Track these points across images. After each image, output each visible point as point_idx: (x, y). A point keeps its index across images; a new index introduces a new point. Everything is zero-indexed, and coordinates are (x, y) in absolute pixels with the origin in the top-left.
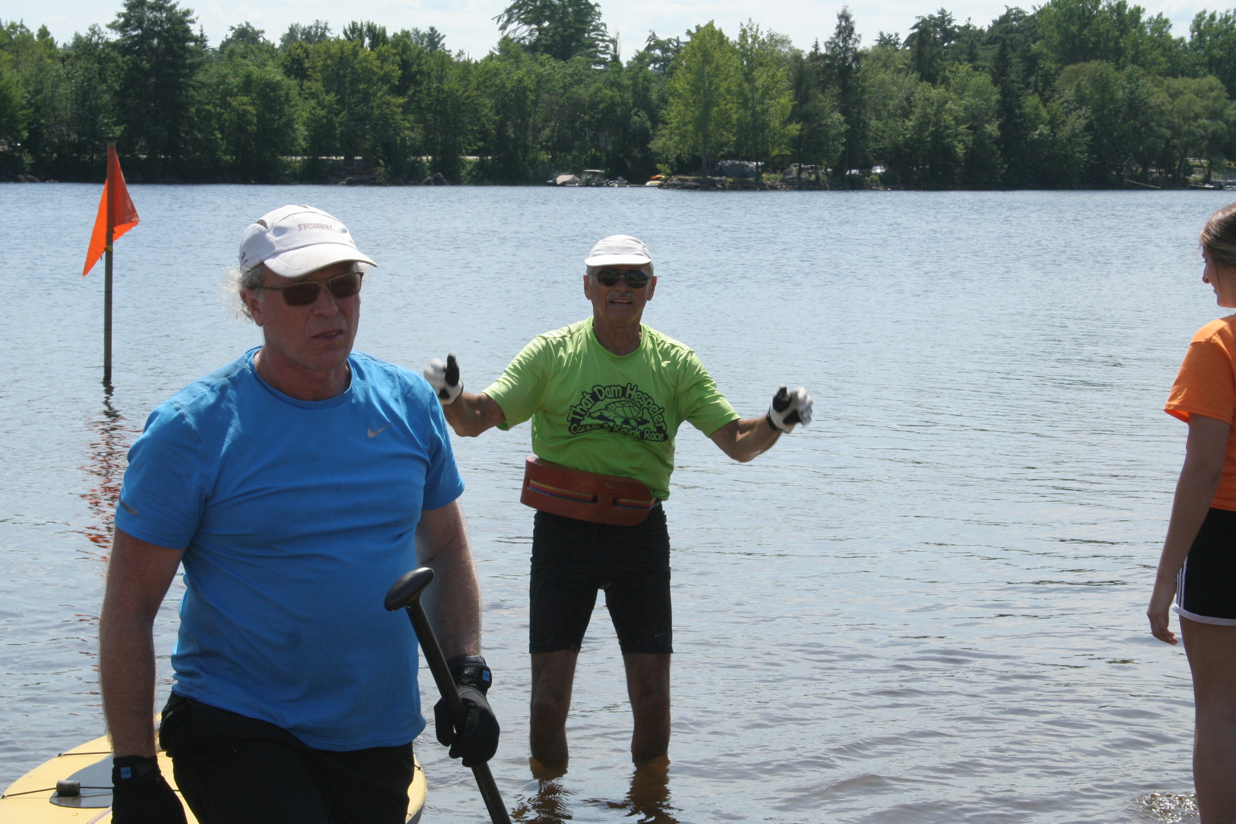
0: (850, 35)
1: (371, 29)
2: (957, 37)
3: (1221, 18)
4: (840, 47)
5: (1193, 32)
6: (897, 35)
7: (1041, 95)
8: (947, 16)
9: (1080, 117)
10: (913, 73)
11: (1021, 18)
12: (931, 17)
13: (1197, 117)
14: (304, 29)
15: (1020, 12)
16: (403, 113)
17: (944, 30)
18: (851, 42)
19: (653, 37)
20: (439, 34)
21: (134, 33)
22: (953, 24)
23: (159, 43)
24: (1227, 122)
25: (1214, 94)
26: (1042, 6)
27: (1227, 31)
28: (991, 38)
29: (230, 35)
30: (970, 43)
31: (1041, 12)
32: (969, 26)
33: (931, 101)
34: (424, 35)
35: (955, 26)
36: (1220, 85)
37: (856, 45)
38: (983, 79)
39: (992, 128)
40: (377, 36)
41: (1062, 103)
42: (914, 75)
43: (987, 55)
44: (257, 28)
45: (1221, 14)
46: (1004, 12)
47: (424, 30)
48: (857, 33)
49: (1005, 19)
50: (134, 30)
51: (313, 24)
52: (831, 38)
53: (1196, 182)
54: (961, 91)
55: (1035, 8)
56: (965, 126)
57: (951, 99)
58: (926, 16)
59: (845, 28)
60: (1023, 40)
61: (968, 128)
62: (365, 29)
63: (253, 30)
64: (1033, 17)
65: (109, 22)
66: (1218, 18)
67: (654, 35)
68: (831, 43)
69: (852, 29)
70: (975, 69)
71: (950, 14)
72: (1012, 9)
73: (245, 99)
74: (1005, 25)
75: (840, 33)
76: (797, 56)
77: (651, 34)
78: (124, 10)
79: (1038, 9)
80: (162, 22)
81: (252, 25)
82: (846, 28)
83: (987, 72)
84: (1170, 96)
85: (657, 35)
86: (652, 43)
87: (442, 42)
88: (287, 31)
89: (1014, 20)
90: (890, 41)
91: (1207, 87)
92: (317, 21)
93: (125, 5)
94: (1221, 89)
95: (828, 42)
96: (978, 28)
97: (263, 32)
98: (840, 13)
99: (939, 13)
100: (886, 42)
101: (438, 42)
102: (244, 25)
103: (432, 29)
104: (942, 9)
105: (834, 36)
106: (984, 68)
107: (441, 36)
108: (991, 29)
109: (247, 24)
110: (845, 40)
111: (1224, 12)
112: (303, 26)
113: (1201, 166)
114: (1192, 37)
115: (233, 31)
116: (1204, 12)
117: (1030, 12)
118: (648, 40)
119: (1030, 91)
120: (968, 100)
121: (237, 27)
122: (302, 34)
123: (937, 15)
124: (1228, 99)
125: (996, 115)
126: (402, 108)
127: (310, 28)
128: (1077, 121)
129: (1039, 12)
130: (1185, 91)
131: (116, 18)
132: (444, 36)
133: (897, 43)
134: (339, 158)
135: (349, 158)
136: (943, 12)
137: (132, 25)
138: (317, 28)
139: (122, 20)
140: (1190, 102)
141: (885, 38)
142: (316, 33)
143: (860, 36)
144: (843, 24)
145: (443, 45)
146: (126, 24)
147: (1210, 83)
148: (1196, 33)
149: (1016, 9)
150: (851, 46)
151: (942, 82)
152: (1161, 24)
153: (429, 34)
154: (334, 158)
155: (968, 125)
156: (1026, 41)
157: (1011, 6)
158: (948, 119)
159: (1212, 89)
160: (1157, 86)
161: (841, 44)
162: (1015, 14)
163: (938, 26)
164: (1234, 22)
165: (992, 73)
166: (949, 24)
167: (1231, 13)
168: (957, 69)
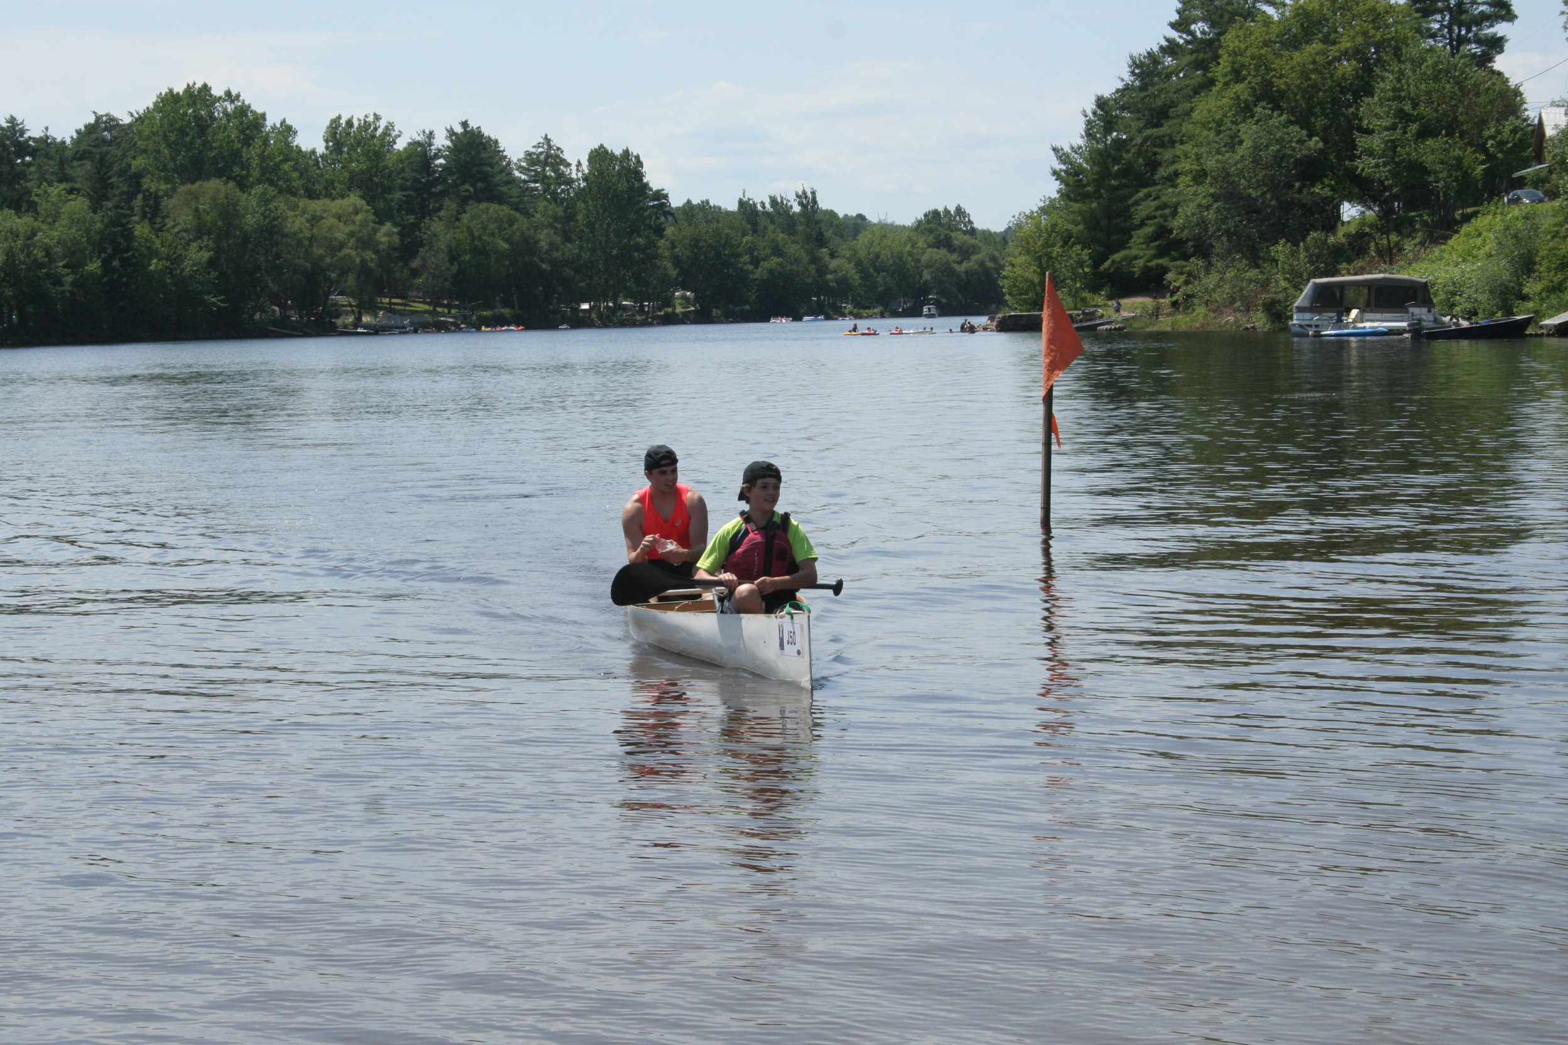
2: (33, 152)
3: (359, 124)
5: (327, 141)
7: (152, 222)
8: (18, 125)
9: (201, 249)
11: (114, 127)
13: (342, 245)
15: (111, 119)
17: (18, 144)
22: (26, 136)
24: (377, 252)
25: (359, 217)
26: (141, 112)
27: (366, 140)
28: (77, 152)
30: (58, 160)
31: (140, 120)
32: (47, 137)
33: (16, 233)
35: (30, 138)
36: (366, 207)
38: (79, 204)
39: (94, 266)
41: (178, 232)
43: (82, 171)
45: (359, 120)
46: (92, 120)
49: (91, 129)
53: (345, 326)
54: (52, 220)
55: (132, 115)
56: (61, 263)
57: (41, 230)
60: (120, 153)
61: (64, 266)
64: (130, 125)
66: (356, 124)
70: (71, 191)
71: (21, 123)
72: (102, 116)
74: (94, 136)
79: (137, 116)
83: (83, 196)
84: (308, 221)
89: (105, 129)
91: (351, 209)
94: (367, 211)
96: (59, 140)
99: (8, 122)
104: (12, 117)
106: (79, 191)
108: (77, 142)
111: (362, 118)
113: (350, 305)
114: (327, 148)
116: (339, 117)
117: (127, 120)
119: (136, 218)
120: (61, 231)
124: (374, 222)
125: (98, 250)
128: (197, 255)
129: (137, 120)
130: (325, 215)
140: (330, 229)
147: (354, 205)
148: (331, 144)
149: (106, 115)
151: (27, 211)
152: (287, 130)
155: (65, 261)
156: (124, 156)
157: (100, 113)
158: (40, 255)
159: (356, 212)
160: (290, 209)
162: (106, 122)
163: (8, 138)
164: (376, 129)
165: (89, 196)
166: (22, 135)
167: (371, 119)
168: (46, 192)
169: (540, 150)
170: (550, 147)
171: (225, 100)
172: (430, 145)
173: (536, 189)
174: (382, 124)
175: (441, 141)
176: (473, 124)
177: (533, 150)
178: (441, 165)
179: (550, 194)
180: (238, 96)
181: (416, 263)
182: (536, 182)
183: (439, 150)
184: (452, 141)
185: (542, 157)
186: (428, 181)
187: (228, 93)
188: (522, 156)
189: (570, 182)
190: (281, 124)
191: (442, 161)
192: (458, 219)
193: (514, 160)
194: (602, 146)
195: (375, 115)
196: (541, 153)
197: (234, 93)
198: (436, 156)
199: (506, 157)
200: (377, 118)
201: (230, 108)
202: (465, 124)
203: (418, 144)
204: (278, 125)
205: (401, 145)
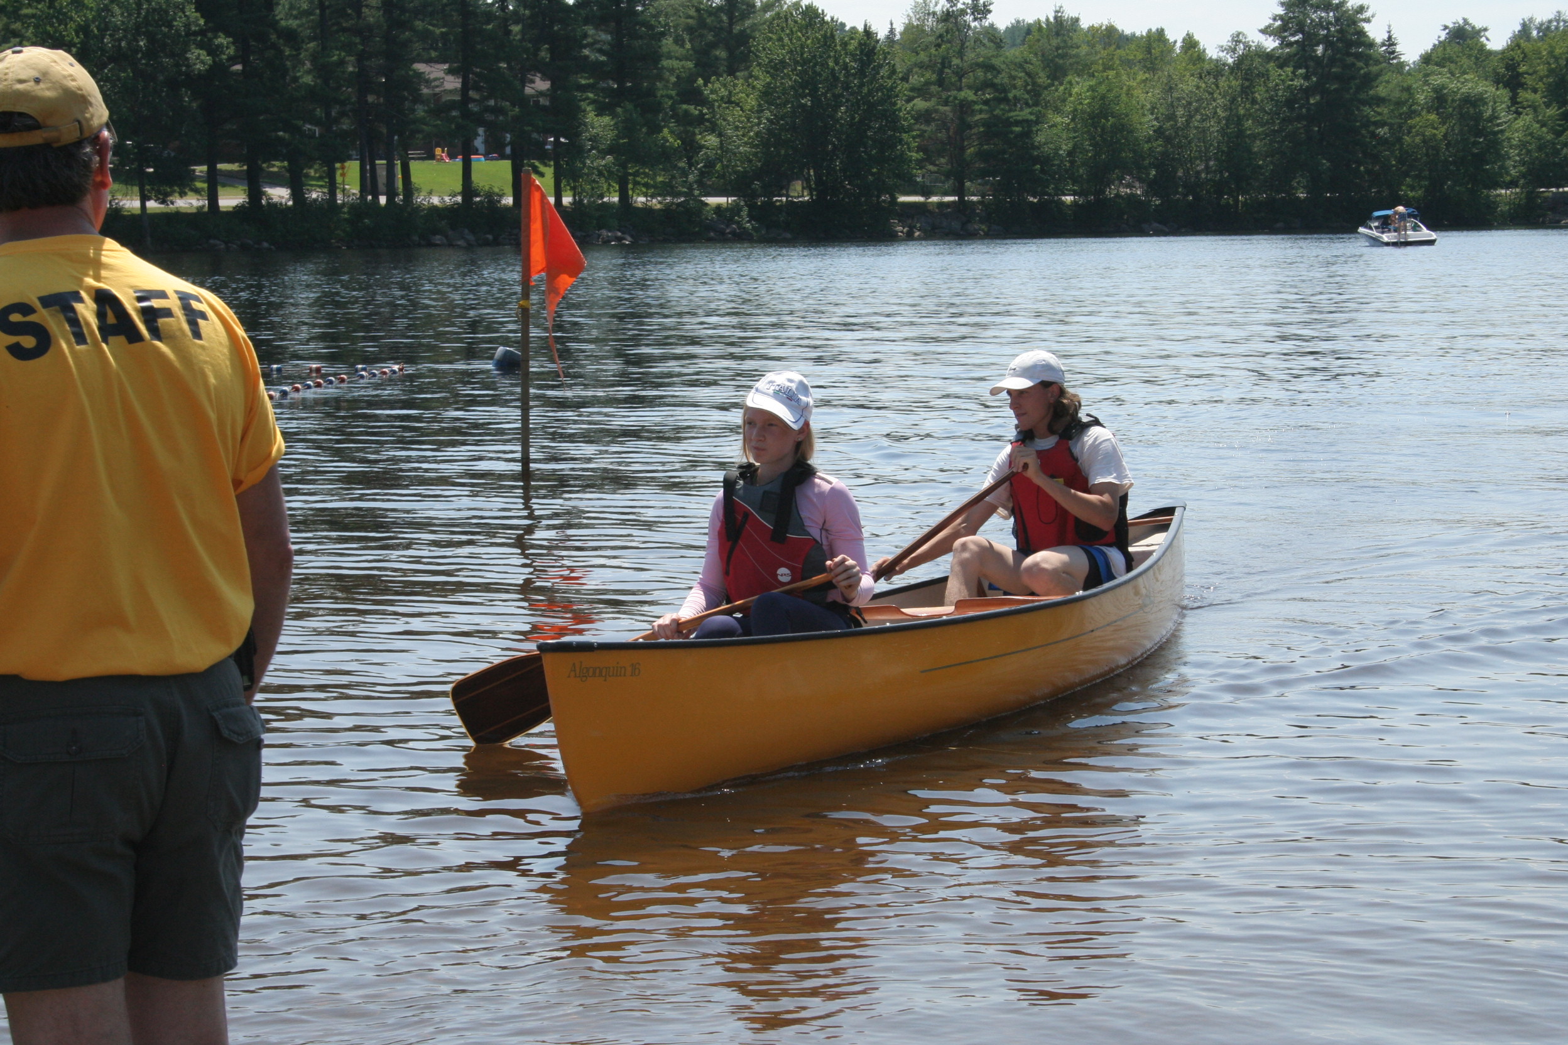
14: (1542, 24)
21: (1293, 39)
23: (1325, 50)
29: (1443, 35)
44: (1478, 25)
50: (1293, 35)
51: (1553, 17)
63: (1473, 27)
65: (1262, 27)
73: (1434, 117)
78: (1280, 11)
80: (1330, 23)
81: (1471, 21)
88: (1518, 28)
92: (1559, 12)
93: (1282, 4)
97: (1486, 30)
102: (1461, 22)
109: (1465, 20)
112: (1538, 21)
115: (1447, 31)
121: (1451, 25)
122: (1539, 29)
127: (1550, 22)
131: (1271, 22)
134: (1561, 190)
137: (1290, 29)
138: (1558, 21)
139: (1279, 23)
142: (1557, 28)
146: (1284, 28)
154: (1554, 190)
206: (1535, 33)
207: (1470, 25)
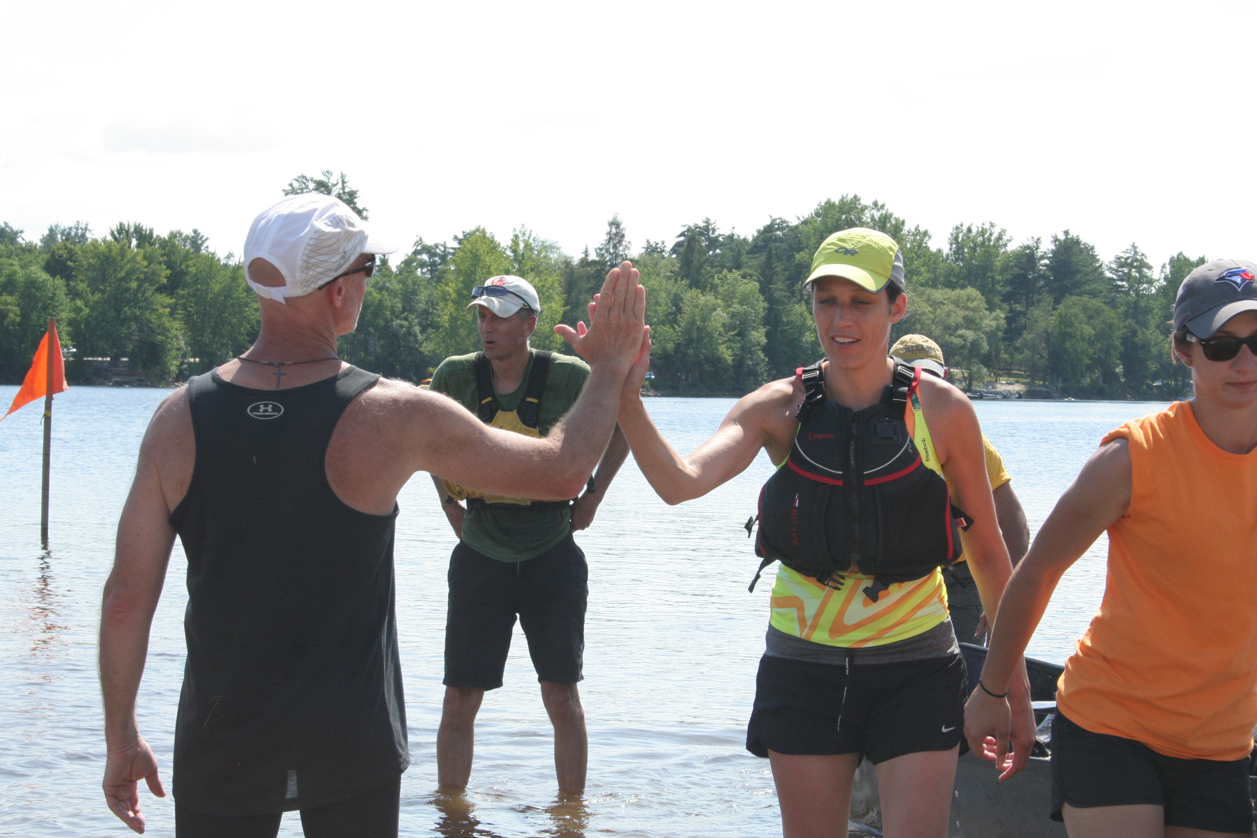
0: (620, 242)
1: (138, 231)
2: (721, 245)
3: (978, 231)
4: (610, 254)
5: (951, 244)
6: (663, 243)
8: (711, 224)
10: (682, 280)
11: (785, 228)
12: (697, 227)
13: (958, 327)
14: (65, 230)
15: (783, 222)
16: (171, 314)
17: (709, 239)
18: (621, 248)
19: (419, 242)
20: (202, 237)
22: (717, 233)
24: (984, 332)
25: (974, 304)
26: (806, 216)
27: (983, 243)
28: (756, 247)
30: (737, 251)
31: (805, 223)
32: (733, 235)
33: (700, 307)
34: (187, 237)
35: (720, 235)
36: (980, 297)
37: (627, 252)
38: (752, 286)
39: (759, 336)
40: (144, 238)
42: (683, 282)
43: (754, 264)
44: (16, 228)
45: (978, 227)
46: (768, 222)
47: (188, 231)
48: (628, 241)
49: (769, 229)
51: (73, 225)
52: (602, 244)
54: (728, 299)
55: (799, 219)
56: (733, 333)
57: (719, 306)
58: (691, 225)
59: (616, 234)
60: (787, 249)
61: (736, 335)
62: (132, 230)
63: (12, 230)
64: (797, 227)
66: (974, 230)
67: (421, 239)
68: (601, 249)
69: (623, 236)
70: (744, 277)
71: (714, 223)
72: (776, 219)
73: (9, 299)
74: (769, 235)
75: (610, 239)
76: (567, 263)
77: (418, 239)
79: (803, 220)
81: (10, 225)
82: (616, 236)
83: (754, 280)
84: (931, 306)
85: (424, 240)
86: (419, 248)
87: (205, 245)
88: (46, 232)
89: (778, 229)
90: (657, 248)
91: (967, 298)
92: (78, 222)
94: (980, 300)
95: (599, 248)
96: (742, 238)
97: (22, 232)
98: (611, 220)
99: (705, 222)
100: (652, 250)
101: (202, 244)
103: (195, 231)
104: (707, 218)
105: (604, 242)
106: (751, 276)
107: (204, 238)
108: (755, 239)
109: (6, 224)
110: (615, 247)
111: (980, 226)
112: (62, 227)
113: (962, 375)
114: (951, 249)
116: (962, 225)
117: (794, 222)
118: (415, 245)
119: (795, 299)
120: (736, 307)
122: (62, 234)
123: (702, 225)
124: (986, 309)
125: (762, 323)
126: (170, 308)
127: (70, 229)
129: (802, 223)
130: (946, 302)
132: (207, 239)
133: (663, 251)
134: (105, 359)
135: (116, 358)
136: (707, 222)
138: (77, 229)
140: (950, 313)
141: (651, 246)
142: (76, 234)
143: (629, 243)
144: (614, 231)
145: (207, 247)
147: (970, 294)
148: (954, 246)
149: (779, 219)
150: (621, 253)
151: (711, 290)
152: (920, 236)
153: (193, 237)
154: (100, 359)
155: (736, 332)
156: (791, 251)
157: (775, 217)
158: (716, 325)
159: (972, 300)
160: (918, 296)
161: (612, 251)
162: (778, 224)
163: (703, 235)
164: (991, 234)
165: (759, 281)
166: (713, 233)
167: (987, 226)
168: (726, 276)
169: (1128, 255)
170: (1136, 253)
171: (873, 209)
172: (1037, 248)
173: (1122, 286)
174: (996, 232)
175: (1047, 247)
176: (1073, 234)
177: (1122, 255)
178: (1045, 265)
179: (1133, 291)
180: (883, 207)
181: (1018, 343)
182: (1122, 280)
183: (1045, 253)
184: (1056, 245)
185: (1129, 261)
186: (1033, 277)
187: (875, 204)
188: (1113, 259)
189: (1150, 282)
190: (916, 230)
191: (1047, 261)
192: (1054, 309)
193: (1106, 262)
194: (1181, 254)
195: (991, 223)
196: (1128, 258)
197: (880, 204)
198: (1042, 258)
199: (1098, 260)
200: (992, 225)
201: (877, 215)
202: (1066, 233)
203: (1028, 247)
204: (913, 230)
205: (1012, 247)
206: (59, 236)
207: (8, 227)
